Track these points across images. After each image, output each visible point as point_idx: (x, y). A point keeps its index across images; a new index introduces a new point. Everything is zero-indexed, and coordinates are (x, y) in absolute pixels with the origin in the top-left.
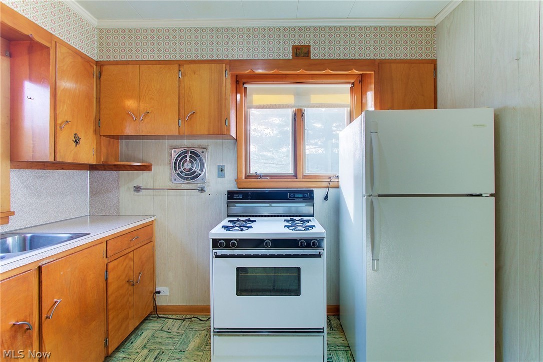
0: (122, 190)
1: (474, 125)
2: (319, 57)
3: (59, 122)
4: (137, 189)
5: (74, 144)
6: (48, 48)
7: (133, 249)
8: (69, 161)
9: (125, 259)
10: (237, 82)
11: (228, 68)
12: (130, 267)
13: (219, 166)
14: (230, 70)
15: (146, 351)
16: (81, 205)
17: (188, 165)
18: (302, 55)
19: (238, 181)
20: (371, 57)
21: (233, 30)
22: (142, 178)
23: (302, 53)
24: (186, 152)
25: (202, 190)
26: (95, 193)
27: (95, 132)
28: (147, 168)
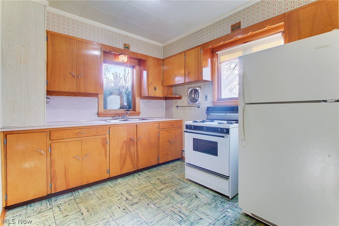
0: (174, 107)
1: (317, 48)
2: (247, 26)
3: (149, 83)
4: (177, 107)
5: (154, 90)
6: (146, 60)
7: (171, 129)
8: (152, 96)
9: (167, 132)
10: (213, 52)
11: (202, 49)
12: (169, 136)
13: (205, 95)
14: (203, 49)
15: (171, 168)
16: (162, 112)
17: (193, 96)
18: (236, 29)
19: (213, 102)
20: (283, 12)
21: (204, 29)
22: (179, 102)
23: (236, 27)
24: (192, 90)
25: (199, 107)
26: (167, 108)
27: (162, 85)
28: (180, 98)
